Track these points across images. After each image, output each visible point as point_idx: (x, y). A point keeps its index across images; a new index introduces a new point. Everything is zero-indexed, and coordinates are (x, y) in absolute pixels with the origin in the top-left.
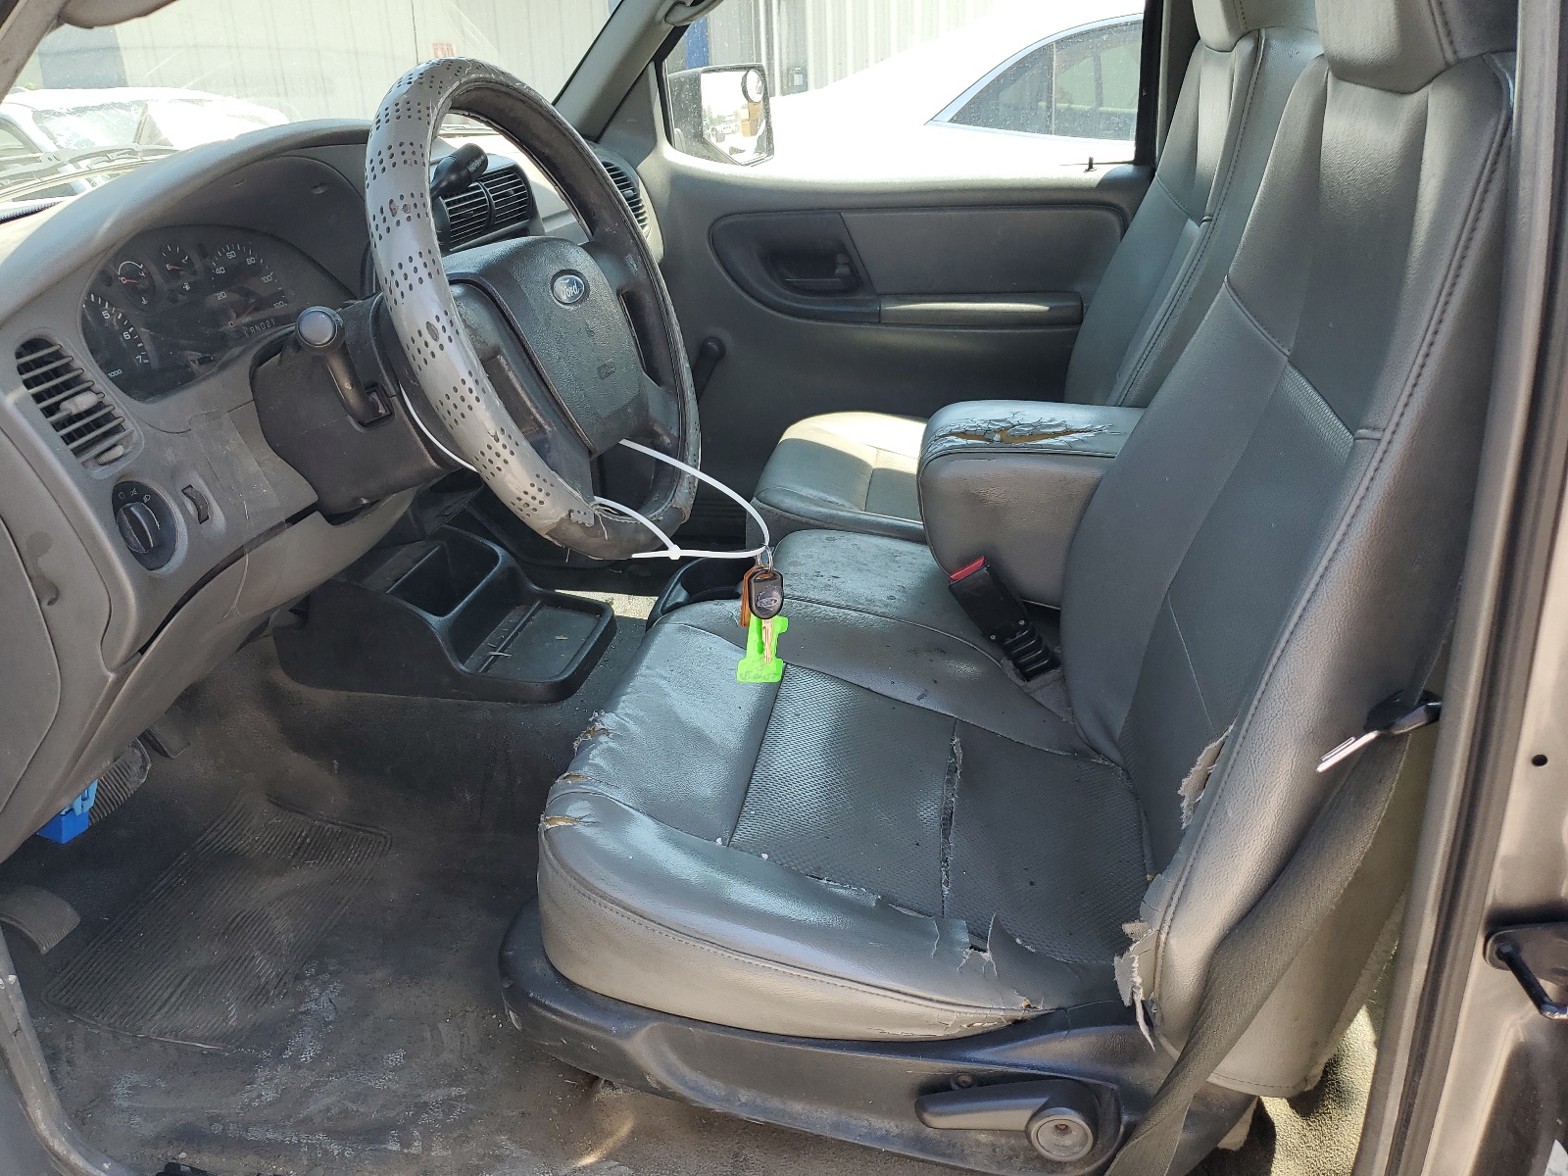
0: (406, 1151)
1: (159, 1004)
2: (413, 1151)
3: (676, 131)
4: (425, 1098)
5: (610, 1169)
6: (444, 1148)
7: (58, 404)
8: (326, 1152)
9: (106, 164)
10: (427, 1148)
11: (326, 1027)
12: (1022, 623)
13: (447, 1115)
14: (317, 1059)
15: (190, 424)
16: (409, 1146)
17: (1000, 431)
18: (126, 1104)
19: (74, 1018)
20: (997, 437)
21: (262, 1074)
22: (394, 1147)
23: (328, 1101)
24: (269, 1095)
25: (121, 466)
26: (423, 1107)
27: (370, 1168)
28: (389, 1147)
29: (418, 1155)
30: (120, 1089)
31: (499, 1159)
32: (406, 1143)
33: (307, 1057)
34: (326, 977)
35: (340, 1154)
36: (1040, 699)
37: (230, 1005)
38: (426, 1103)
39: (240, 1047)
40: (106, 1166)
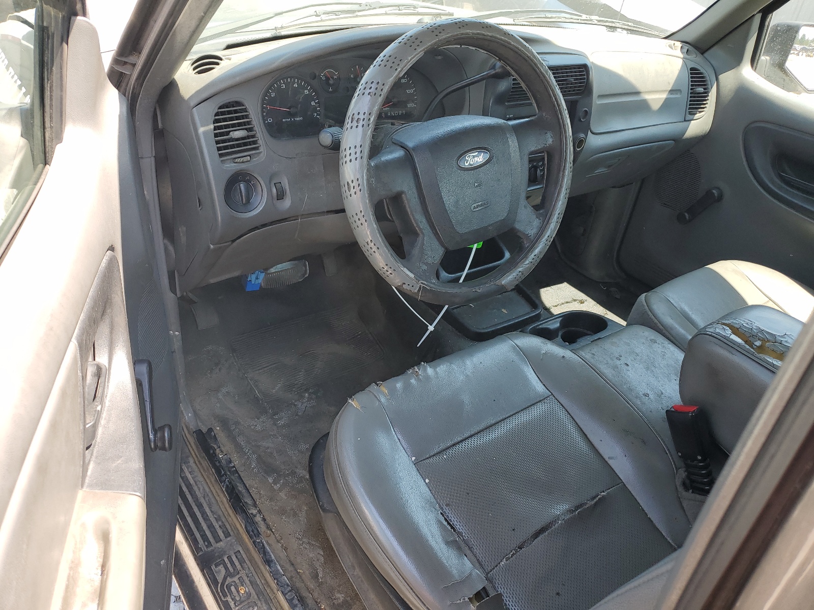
0: (273, 485)
1: (260, 368)
2: (275, 487)
3: (764, 58)
4: (297, 471)
5: (319, 554)
6: (286, 495)
7: (230, 131)
8: (251, 463)
9: (397, 11)
10: (280, 490)
11: (296, 416)
12: (699, 458)
13: (297, 483)
14: (283, 426)
15: (296, 155)
16: (275, 484)
17: (762, 340)
18: (221, 397)
19: (233, 354)
20: (758, 343)
21: (263, 418)
22: (270, 480)
23: (271, 445)
24: (259, 428)
25: (243, 166)
26: (293, 473)
27: (257, 481)
28: (269, 479)
29: (275, 490)
30: (224, 390)
31: (295, 515)
32: (275, 482)
33: (281, 423)
34: (314, 396)
35: (253, 468)
36: (685, 505)
37: (279, 384)
38: (295, 472)
39: (266, 402)
40: (190, 415)
